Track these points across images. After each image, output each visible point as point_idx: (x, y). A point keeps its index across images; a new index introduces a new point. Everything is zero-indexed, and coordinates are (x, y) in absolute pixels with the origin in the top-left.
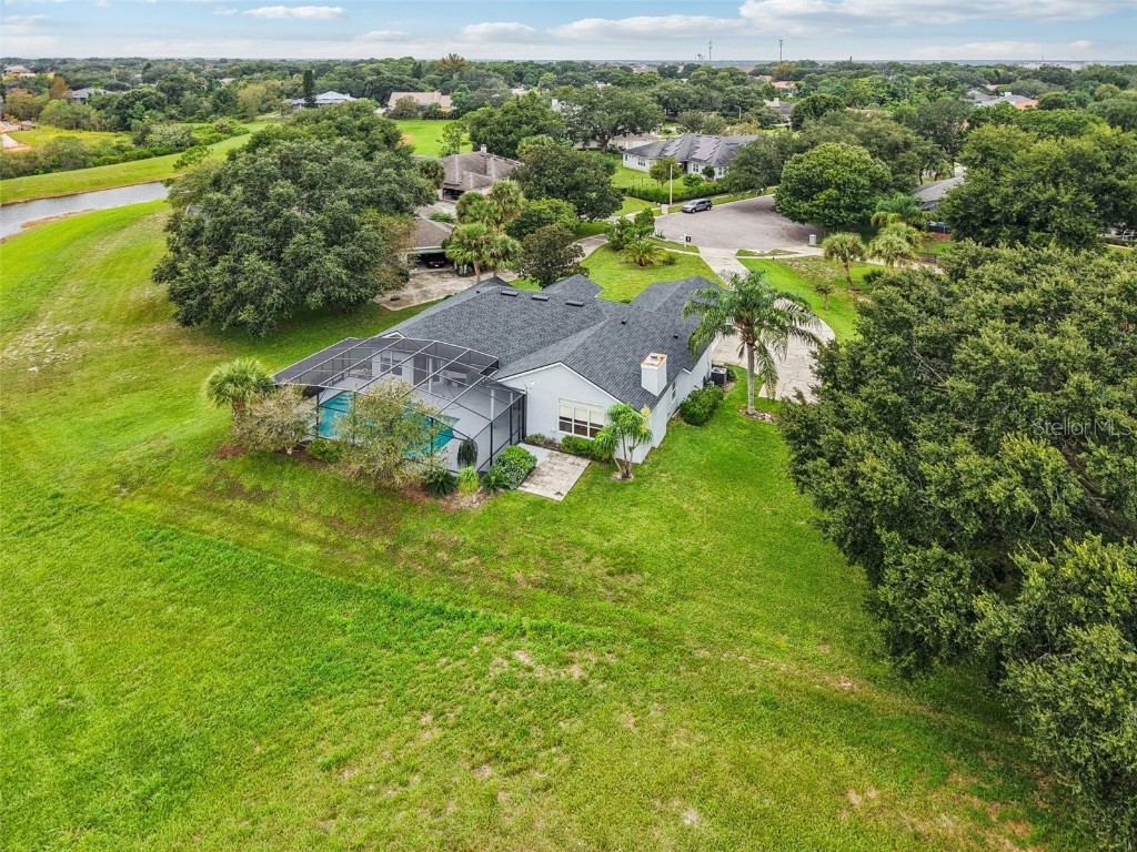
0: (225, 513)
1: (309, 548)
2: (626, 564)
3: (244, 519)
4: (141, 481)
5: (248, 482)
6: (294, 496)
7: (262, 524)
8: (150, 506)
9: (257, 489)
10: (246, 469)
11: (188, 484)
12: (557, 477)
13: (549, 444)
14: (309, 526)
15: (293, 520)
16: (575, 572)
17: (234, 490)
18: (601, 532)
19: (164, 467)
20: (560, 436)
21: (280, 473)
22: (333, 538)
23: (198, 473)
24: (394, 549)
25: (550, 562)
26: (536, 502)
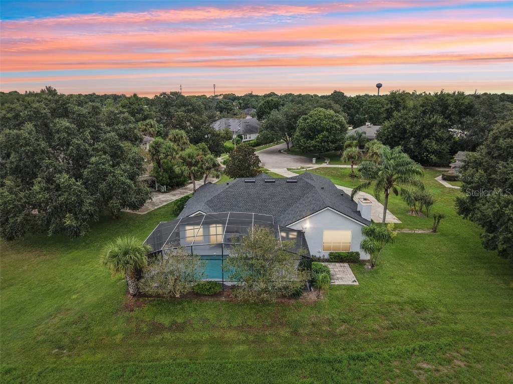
0: (163, 343)
1: (242, 348)
3: (176, 344)
4: (74, 342)
5: (165, 320)
6: (206, 320)
7: (195, 343)
8: (99, 356)
9: (174, 323)
10: (156, 314)
11: (116, 334)
14: (231, 335)
15: (217, 335)
17: (157, 328)
18: (394, 294)
19: (86, 329)
20: (327, 253)
21: (183, 309)
22: (251, 337)
23: (119, 325)
24: (295, 333)
25: (386, 315)
26: (349, 288)
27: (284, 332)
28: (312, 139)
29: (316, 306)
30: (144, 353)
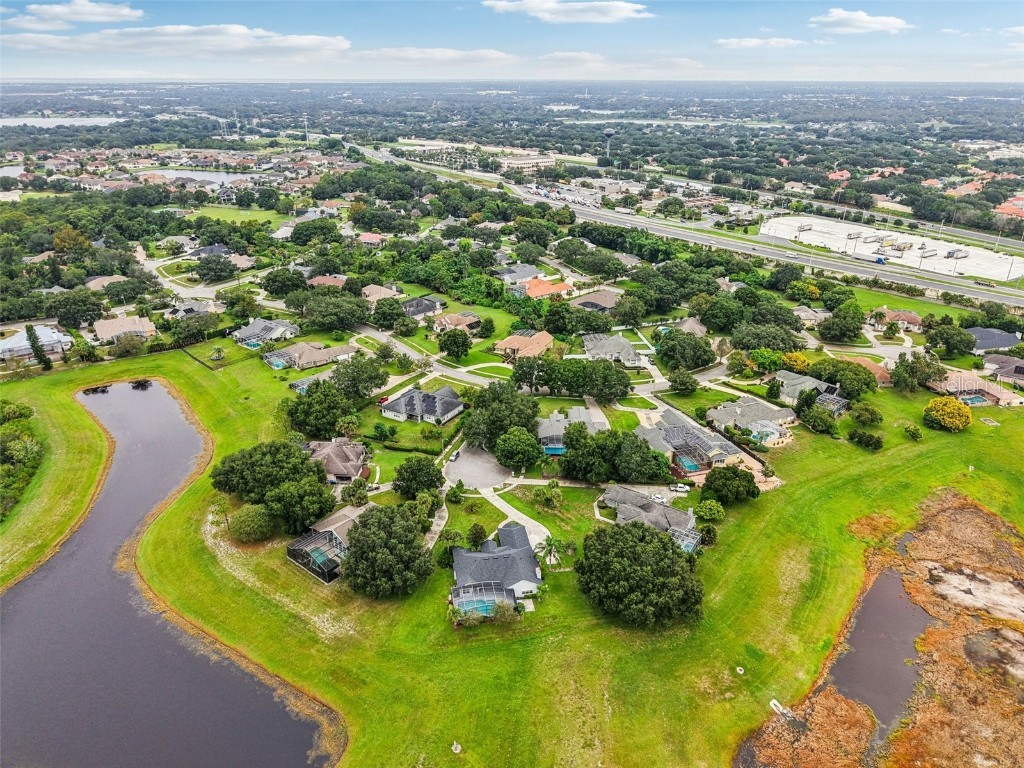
0: (473, 641)
1: (498, 639)
2: (554, 617)
3: (477, 640)
4: (444, 644)
5: (471, 634)
6: (485, 632)
7: (484, 640)
8: (455, 647)
9: (474, 634)
11: (457, 639)
12: (529, 606)
13: (521, 598)
14: (493, 636)
15: (489, 636)
16: (548, 623)
17: (469, 636)
18: (547, 613)
19: (445, 639)
20: (523, 596)
22: (500, 636)
23: (456, 636)
24: (514, 632)
25: (543, 623)
26: (532, 613)
27: (511, 633)
28: (511, 458)
29: (520, 622)
30: (468, 644)
